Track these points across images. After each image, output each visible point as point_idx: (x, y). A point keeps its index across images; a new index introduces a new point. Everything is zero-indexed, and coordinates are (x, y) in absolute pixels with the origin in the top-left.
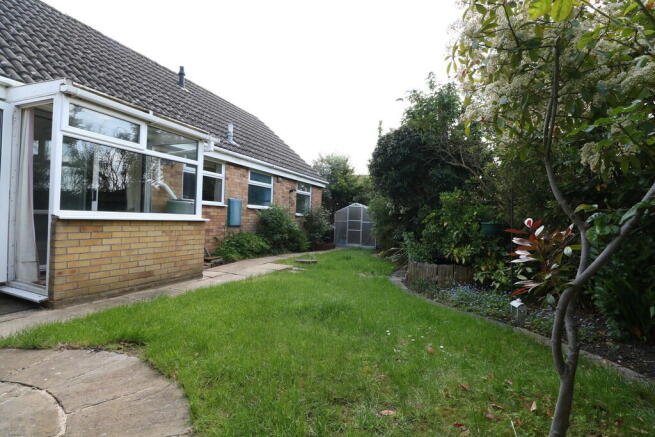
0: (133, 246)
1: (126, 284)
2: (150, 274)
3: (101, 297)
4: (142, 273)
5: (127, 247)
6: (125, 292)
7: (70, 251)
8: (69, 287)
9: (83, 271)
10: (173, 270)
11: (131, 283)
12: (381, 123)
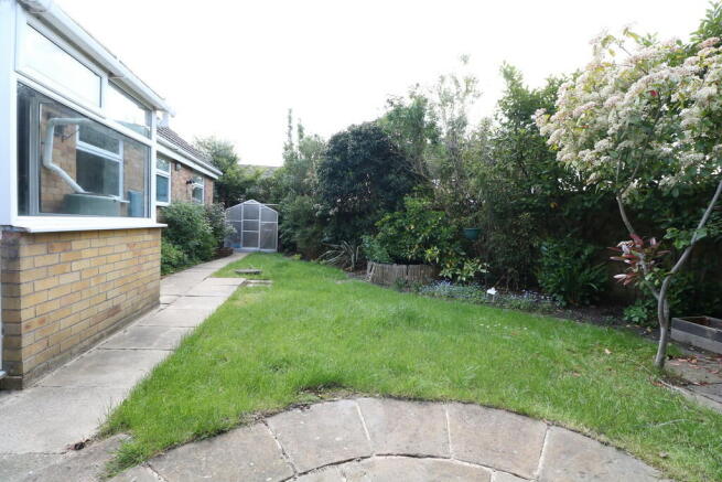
0: (102, 270)
1: (95, 329)
2: (116, 309)
3: (72, 355)
4: (111, 310)
5: (95, 273)
6: (96, 341)
7: (39, 286)
8: (39, 347)
9: (53, 317)
10: (137, 299)
11: (101, 326)
12: (290, 111)
